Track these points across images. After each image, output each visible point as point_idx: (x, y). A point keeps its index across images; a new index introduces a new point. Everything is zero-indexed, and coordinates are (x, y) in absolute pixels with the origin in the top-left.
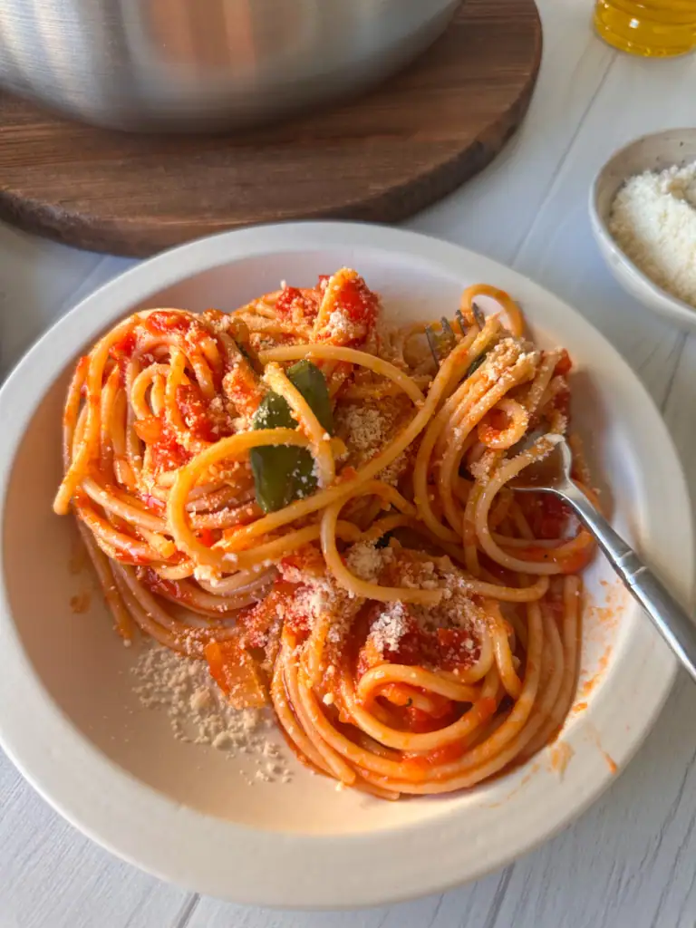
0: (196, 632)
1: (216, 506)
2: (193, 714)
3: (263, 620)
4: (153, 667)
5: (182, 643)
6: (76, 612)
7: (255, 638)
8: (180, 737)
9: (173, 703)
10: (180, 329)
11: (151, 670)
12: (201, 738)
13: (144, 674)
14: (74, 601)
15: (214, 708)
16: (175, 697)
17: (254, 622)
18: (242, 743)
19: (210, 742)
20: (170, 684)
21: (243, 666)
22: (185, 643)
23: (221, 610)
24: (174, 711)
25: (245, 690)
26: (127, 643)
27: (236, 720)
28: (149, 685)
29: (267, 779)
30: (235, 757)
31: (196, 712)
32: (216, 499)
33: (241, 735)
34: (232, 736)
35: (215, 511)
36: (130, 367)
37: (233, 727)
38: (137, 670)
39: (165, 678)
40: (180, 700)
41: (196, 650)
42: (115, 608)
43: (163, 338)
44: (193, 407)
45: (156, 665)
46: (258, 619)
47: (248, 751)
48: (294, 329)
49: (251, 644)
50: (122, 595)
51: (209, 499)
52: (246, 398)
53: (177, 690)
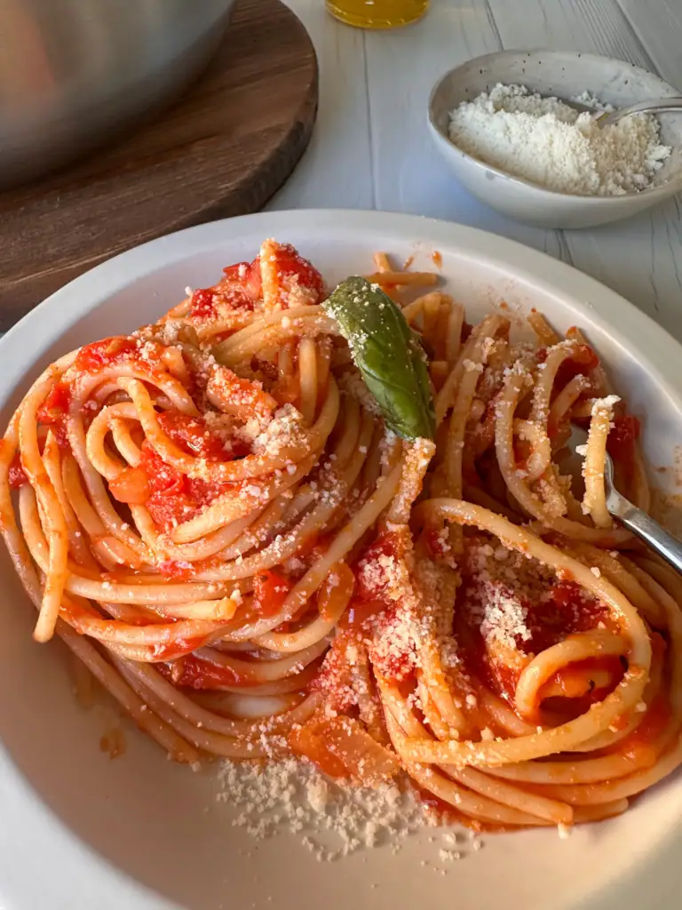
0: (266, 725)
1: (264, 538)
2: (320, 818)
3: (340, 669)
4: (241, 782)
5: (257, 747)
6: (113, 756)
7: (343, 698)
8: (324, 856)
9: (290, 816)
10: (128, 353)
11: (240, 787)
12: (348, 845)
13: (236, 796)
14: (104, 744)
15: (341, 797)
16: (288, 807)
17: (331, 677)
18: (397, 825)
19: (362, 845)
20: (273, 793)
21: (352, 735)
22: (261, 744)
23: (297, 672)
24: (296, 826)
25: (374, 762)
26: (195, 767)
27: (374, 799)
28: (250, 807)
29: (458, 856)
30: (401, 847)
31: (324, 814)
32: (263, 530)
33: (392, 815)
34: (384, 822)
35: (264, 545)
36: (71, 425)
37: (375, 810)
38: (225, 795)
39: (263, 789)
40: (295, 808)
41: (278, 746)
42: (159, 732)
43: (107, 371)
44: (190, 430)
45: (243, 778)
46: (335, 671)
47: (412, 832)
48: (236, 321)
49: (342, 708)
50: (158, 710)
51: (253, 533)
52: (251, 394)
53: (286, 796)
